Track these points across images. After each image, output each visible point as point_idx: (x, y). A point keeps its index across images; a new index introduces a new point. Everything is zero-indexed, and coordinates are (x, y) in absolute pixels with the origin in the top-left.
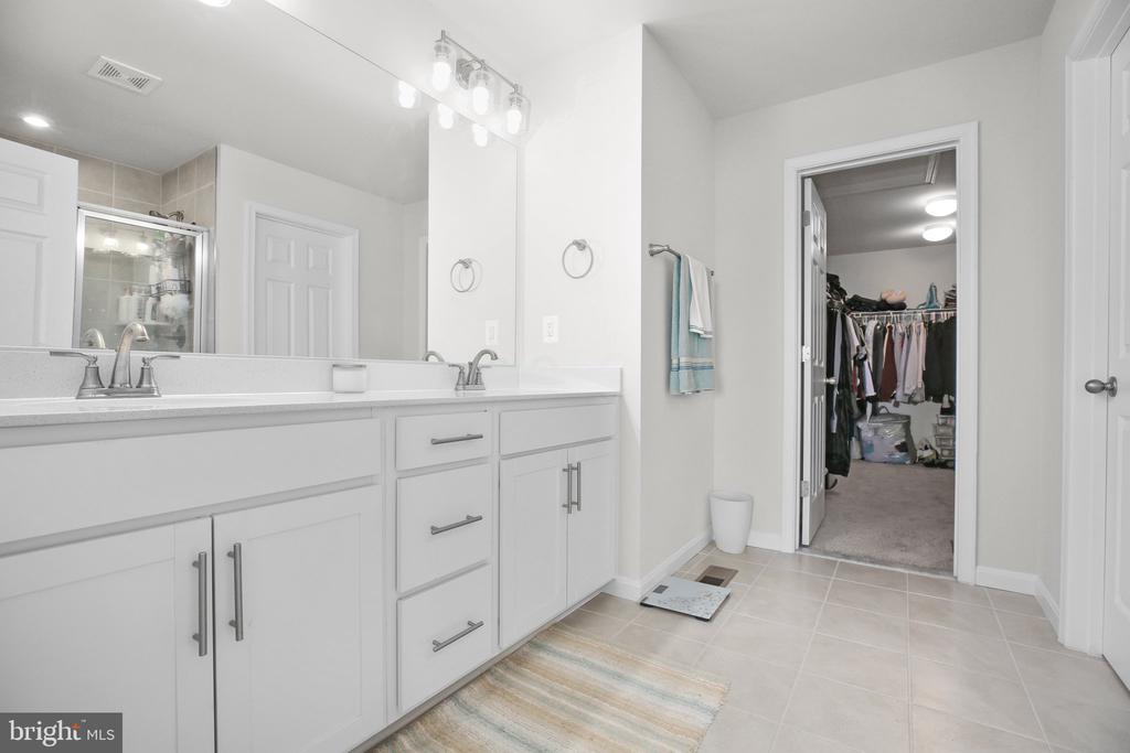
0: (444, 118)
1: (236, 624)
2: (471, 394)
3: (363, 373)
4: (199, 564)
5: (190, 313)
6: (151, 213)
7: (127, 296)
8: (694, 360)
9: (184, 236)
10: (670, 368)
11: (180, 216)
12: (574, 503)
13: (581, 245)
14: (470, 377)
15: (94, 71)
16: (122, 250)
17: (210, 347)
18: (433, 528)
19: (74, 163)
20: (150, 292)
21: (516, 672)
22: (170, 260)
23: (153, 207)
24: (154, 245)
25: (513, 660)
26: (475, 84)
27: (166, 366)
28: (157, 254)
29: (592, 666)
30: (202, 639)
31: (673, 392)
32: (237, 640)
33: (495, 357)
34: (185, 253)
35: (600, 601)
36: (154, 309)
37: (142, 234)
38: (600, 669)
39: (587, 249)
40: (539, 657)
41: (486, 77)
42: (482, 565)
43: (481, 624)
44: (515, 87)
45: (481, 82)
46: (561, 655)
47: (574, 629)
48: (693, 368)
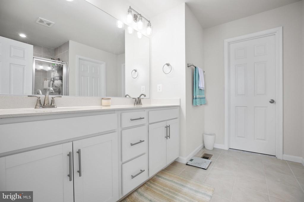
0: (130, 31)
1: (79, 172)
2: (139, 106)
3: (110, 101)
4: (69, 155)
5: (62, 85)
6: (52, 59)
7: (46, 81)
8: (200, 96)
9: (60, 65)
10: (193, 98)
11: (59, 60)
12: (168, 136)
13: (168, 65)
14: (138, 101)
15: (37, 22)
16: (44, 69)
17: (67, 94)
18: (131, 144)
19: (32, 46)
20: (51, 80)
21: (153, 184)
22: (56, 71)
23: (52, 57)
24: (53, 68)
25: (152, 180)
26: (138, 21)
27: (58, 99)
28: (53, 70)
29: (174, 182)
30: (70, 176)
31: (194, 105)
32: (80, 176)
33: (145, 96)
34: (60, 69)
35: (175, 163)
36: (53, 84)
37: (49, 64)
38: (177, 183)
39: (170, 66)
40: (159, 180)
41: (141, 19)
42: (144, 154)
43: (144, 171)
44: (149, 22)
45: (140, 21)
46: (165, 179)
47: (168, 171)
48: (200, 98)
